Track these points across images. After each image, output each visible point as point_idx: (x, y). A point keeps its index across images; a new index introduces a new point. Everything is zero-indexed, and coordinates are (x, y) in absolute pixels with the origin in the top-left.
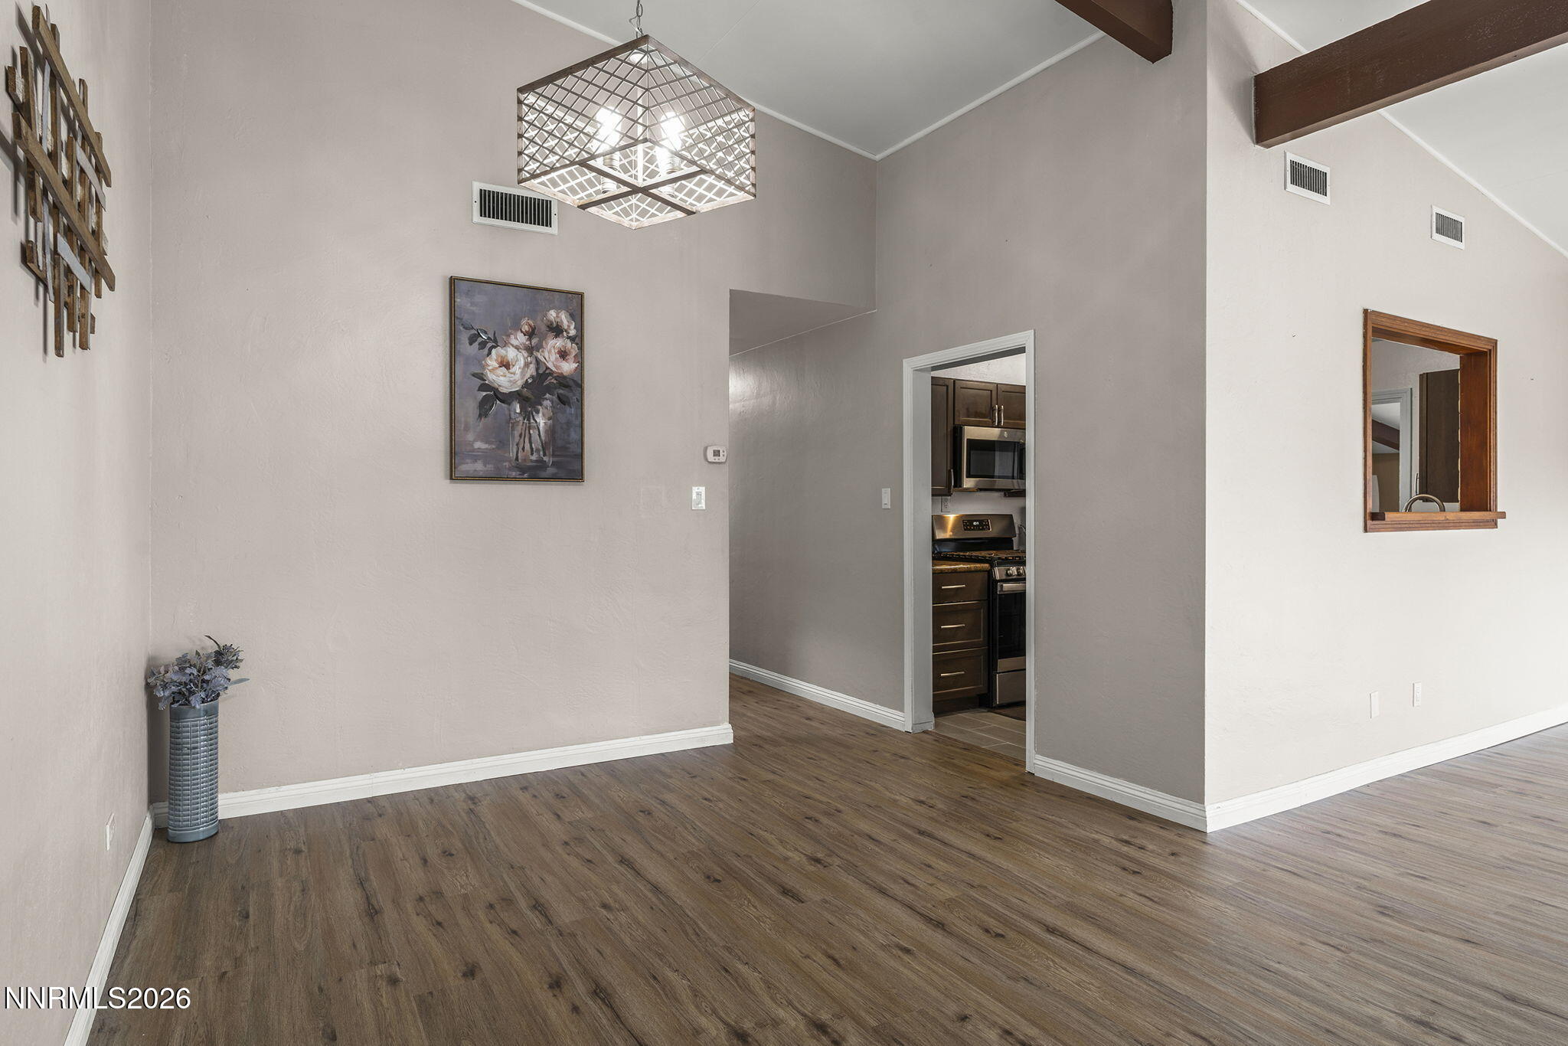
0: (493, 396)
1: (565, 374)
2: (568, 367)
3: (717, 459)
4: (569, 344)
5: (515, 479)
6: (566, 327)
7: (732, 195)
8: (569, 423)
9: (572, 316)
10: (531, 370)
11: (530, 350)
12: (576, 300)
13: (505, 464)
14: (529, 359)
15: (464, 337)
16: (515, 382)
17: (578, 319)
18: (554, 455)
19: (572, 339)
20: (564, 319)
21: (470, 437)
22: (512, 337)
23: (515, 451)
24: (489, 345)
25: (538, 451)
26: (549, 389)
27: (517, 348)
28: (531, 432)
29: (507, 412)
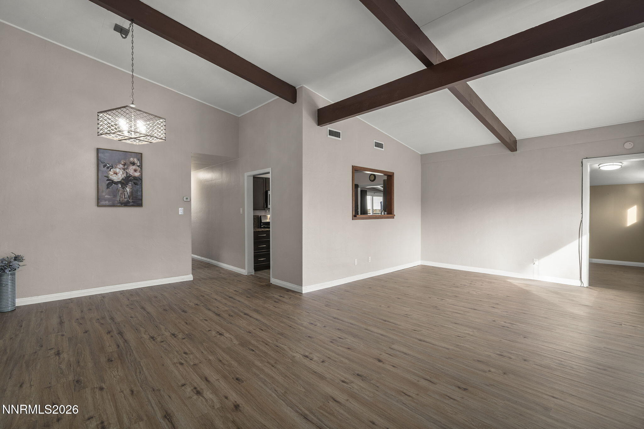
0: (111, 183)
1: (136, 176)
2: (137, 174)
3: (187, 200)
4: (137, 167)
5: (119, 206)
6: (136, 163)
7: (155, 140)
8: (137, 190)
9: (138, 160)
10: (125, 175)
11: (124, 169)
12: (140, 155)
13: (116, 202)
14: (124, 172)
15: (101, 166)
16: (119, 178)
17: (140, 161)
18: (132, 199)
19: (138, 166)
20: (136, 161)
21: (104, 194)
22: (118, 165)
23: (119, 198)
24: (110, 168)
25: (127, 198)
26: (131, 180)
27: (120, 169)
28: (125, 193)
29: (116, 187)
